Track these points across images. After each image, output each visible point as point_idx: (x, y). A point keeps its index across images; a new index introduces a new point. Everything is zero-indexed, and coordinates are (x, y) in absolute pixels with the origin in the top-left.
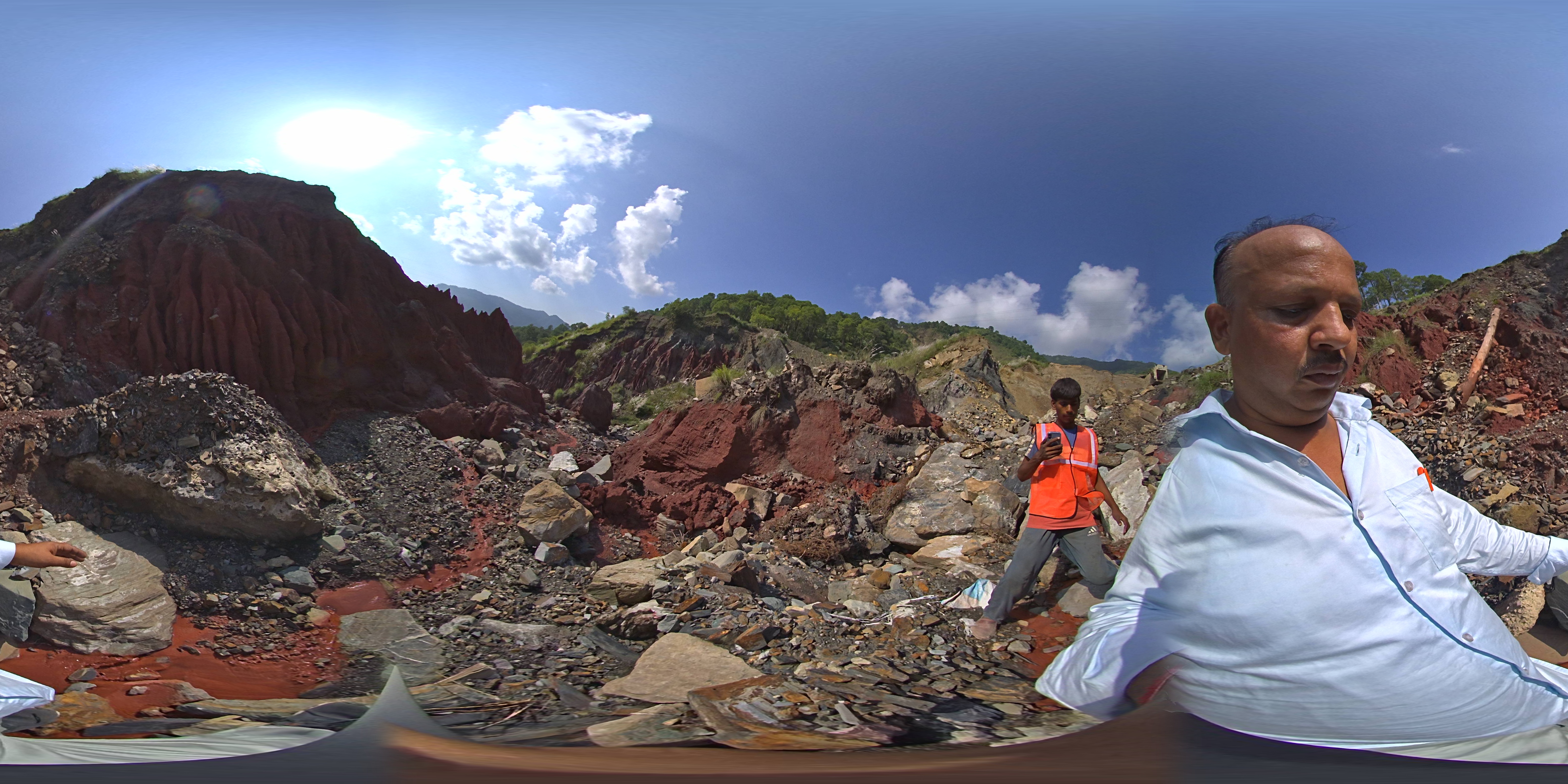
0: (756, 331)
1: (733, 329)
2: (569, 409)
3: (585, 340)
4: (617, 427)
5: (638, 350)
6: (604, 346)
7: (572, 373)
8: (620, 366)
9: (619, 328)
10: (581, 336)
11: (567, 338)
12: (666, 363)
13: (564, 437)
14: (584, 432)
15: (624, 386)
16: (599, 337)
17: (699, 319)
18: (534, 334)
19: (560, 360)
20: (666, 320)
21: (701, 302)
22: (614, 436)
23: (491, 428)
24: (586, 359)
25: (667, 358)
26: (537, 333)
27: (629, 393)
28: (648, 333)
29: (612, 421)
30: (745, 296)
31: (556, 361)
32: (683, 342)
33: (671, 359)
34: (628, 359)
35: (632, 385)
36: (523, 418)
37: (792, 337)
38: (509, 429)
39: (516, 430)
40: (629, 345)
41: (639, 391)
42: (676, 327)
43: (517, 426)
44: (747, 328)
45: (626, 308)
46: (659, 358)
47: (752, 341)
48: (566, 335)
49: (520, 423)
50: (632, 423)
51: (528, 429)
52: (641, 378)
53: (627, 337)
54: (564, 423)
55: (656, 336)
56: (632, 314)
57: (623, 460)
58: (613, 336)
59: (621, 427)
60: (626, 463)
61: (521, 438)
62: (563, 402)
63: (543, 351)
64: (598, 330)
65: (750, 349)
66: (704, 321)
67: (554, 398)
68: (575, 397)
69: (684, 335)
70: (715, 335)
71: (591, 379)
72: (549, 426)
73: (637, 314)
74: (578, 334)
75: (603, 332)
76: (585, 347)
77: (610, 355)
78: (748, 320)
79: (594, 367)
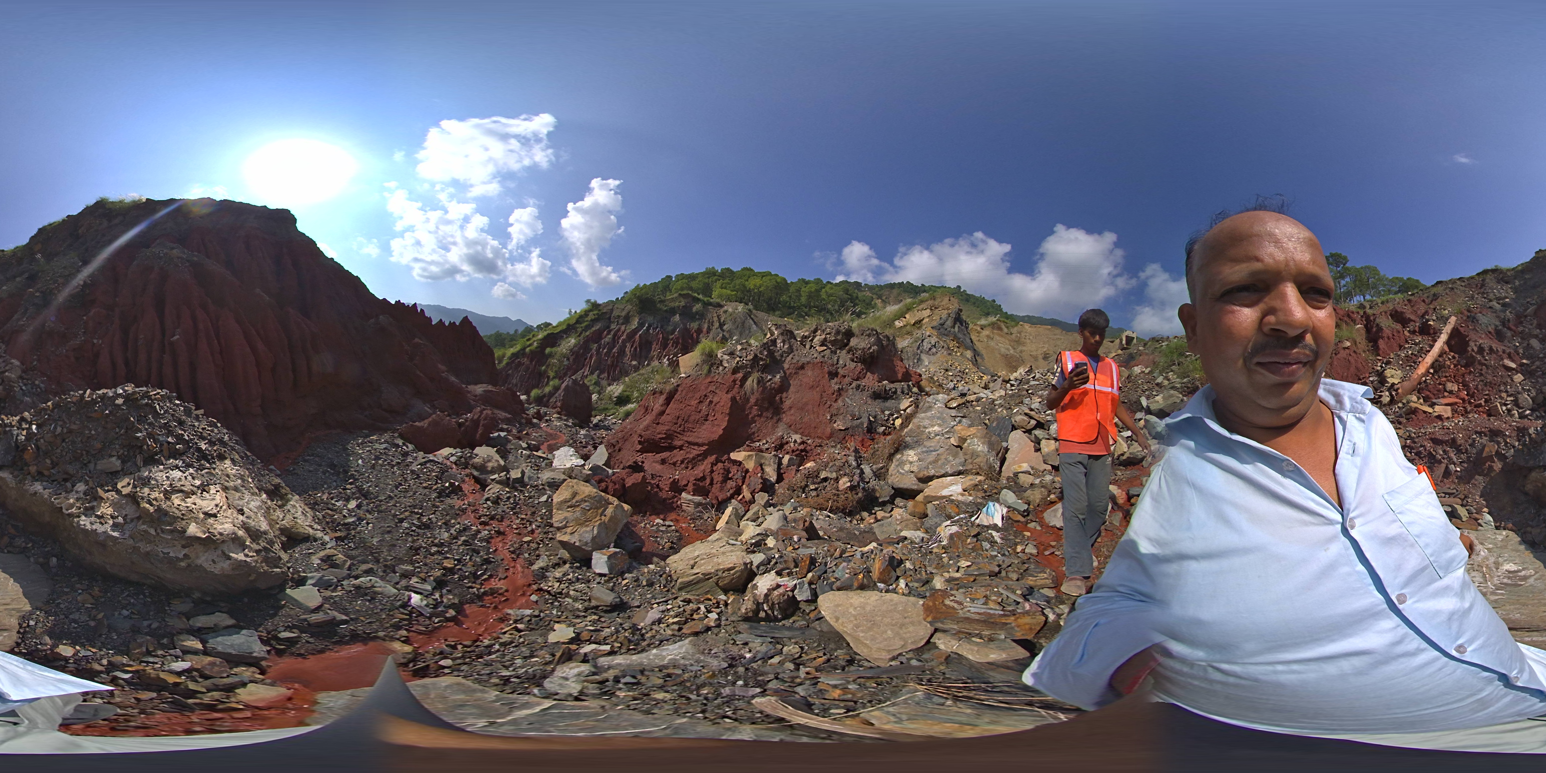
0: (720, 306)
1: (698, 307)
2: (548, 407)
3: (553, 338)
4: (598, 418)
5: (607, 340)
6: (573, 341)
7: (545, 371)
8: (591, 358)
9: (584, 322)
10: (548, 335)
11: (535, 339)
12: (636, 348)
13: (551, 435)
14: (569, 426)
15: (598, 377)
16: (566, 334)
17: (662, 302)
18: (502, 340)
19: (531, 361)
20: (629, 307)
21: (660, 285)
22: (597, 426)
23: (478, 436)
24: (557, 357)
25: (636, 344)
26: (505, 339)
27: (604, 383)
28: (613, 322)
29: (593, 413)
30: (703, 274)
31: (528, 363)
32: (650, 326)
33: (640, 345)
34: (598, 351)
35: (606, 375)
36: (508, 421)
37: (756, 308)
38: (496, 434)
39: (503, 434)
40: (597, 337)
41: (614, 379)
42: (640, 313)
43: (502, 430)
44: (710, 304)
45: (588, 301)
46: (628, 345)
47: (718, 316)
48: (533, 336)
49: (505, 427)
50: (612, 411)
51: (514, 431)
52: (613, 366)
53: (594, 329)
54: (547, 421)
55: (623, 324)
56: (595, 306)
57: (617, 448)
58: (579, 330)
59: (602, 416)
60: (619, 450)
61: (510, 441)
62: (540, 401)
63: (513, 354)
64: (564, 327)
65: (717, 325)
66: (667, 303)
67: (532, 399)
68: (551, 394)
69: (650, 319)
70: (680, 315)
71: (565, 375)
72: (534, 426)
73: (600, 305)
74: (545, 333)
75: (569, 328)
76: (553, 345)
77: (580, 349)
78: (710, 297)
79: (566, 363)
